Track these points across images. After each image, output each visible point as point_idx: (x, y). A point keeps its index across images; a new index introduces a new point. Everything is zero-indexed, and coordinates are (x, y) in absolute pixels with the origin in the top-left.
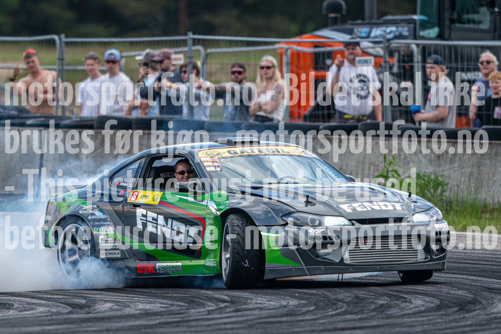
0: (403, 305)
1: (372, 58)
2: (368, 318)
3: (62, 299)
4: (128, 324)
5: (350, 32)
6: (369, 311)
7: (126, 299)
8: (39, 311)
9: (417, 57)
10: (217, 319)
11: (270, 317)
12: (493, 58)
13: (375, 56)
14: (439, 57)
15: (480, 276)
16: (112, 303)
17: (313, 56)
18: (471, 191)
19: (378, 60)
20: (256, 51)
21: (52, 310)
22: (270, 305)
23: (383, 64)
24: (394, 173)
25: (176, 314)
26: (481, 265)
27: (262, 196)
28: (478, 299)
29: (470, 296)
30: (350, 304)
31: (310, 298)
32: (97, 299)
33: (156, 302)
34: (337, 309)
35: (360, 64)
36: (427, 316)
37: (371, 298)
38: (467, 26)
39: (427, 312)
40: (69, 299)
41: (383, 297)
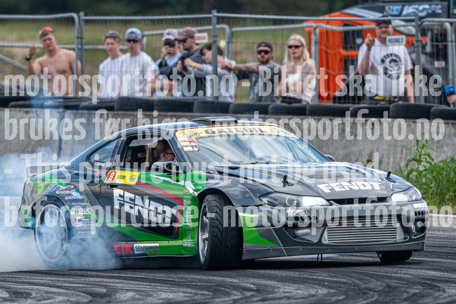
0: (437, 294)
1: (404, 37)
3: (81, 287)
5: (381, 10)
6: (401, 301)
7: (149, 288)
8: (57, 300)
9: (452, 36)
13: (407, 35)
16: (134, 292)
17: (343, 34)
19: (410, 39)
20: (283, 30)
21: (70, 299)
22: (298, 294)
23: (415, 43)
24: (427, 157)
27: (239, 177)
30: (381, 293)
31: (340, 287)
32: (118, 288)
33: (180, 291)
34: (367, 298)
35: (392, 44)
37: (403, 287)
41: (416, 286)
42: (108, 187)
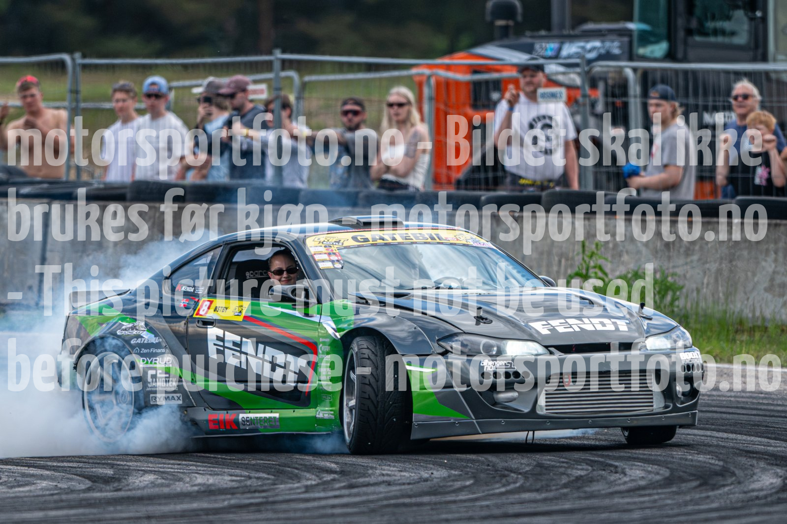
0: (613, 477)
1: (563, 91)
2: (556, 498)
3: (75, 468)
4: (179, 507)
5: (528, 49)
6: (559, 487)
7: (177, 469)
8: (39, 487)
9: (635, 89)
10: (320, 499)
11: (403, 496)
12: (752, 90)
13: (569, 87)
14: (669, 89)
15: (732, 432)
16: (155, 474)
17: (471, 87)
18: (719, 298)
19: (573, 93)
20: (380, 79)
21: (59, 485)
22: (403, 478)
23: (580, 99)
24: (597, 270)
25: (255, 492)
26: (734, 415)
28: (729, 469)
29: (717, 462)
30: (529, 476)
31: (466, 467)
32: (132, 468)
33: (224, 472)
34: (509, 484)
35: (545, 100)
36: (650, 495)
37: (561, 467)
38: (712, 39)
39: (649, 488)
40: (88, 468)
41: (581, 465)
42: (198, 325)
